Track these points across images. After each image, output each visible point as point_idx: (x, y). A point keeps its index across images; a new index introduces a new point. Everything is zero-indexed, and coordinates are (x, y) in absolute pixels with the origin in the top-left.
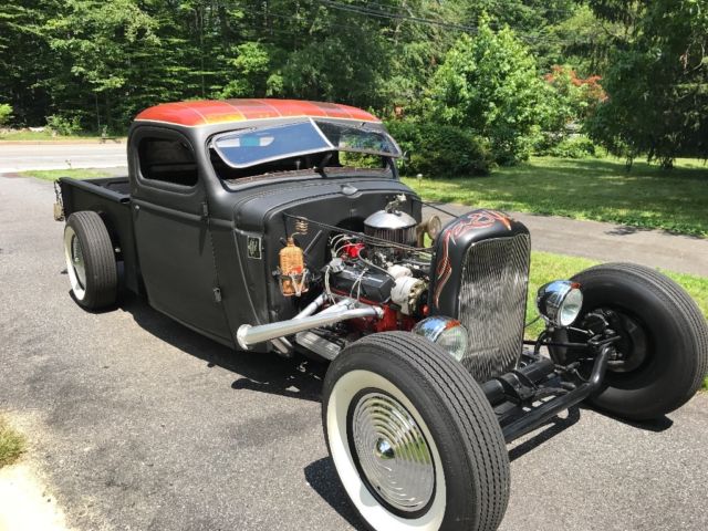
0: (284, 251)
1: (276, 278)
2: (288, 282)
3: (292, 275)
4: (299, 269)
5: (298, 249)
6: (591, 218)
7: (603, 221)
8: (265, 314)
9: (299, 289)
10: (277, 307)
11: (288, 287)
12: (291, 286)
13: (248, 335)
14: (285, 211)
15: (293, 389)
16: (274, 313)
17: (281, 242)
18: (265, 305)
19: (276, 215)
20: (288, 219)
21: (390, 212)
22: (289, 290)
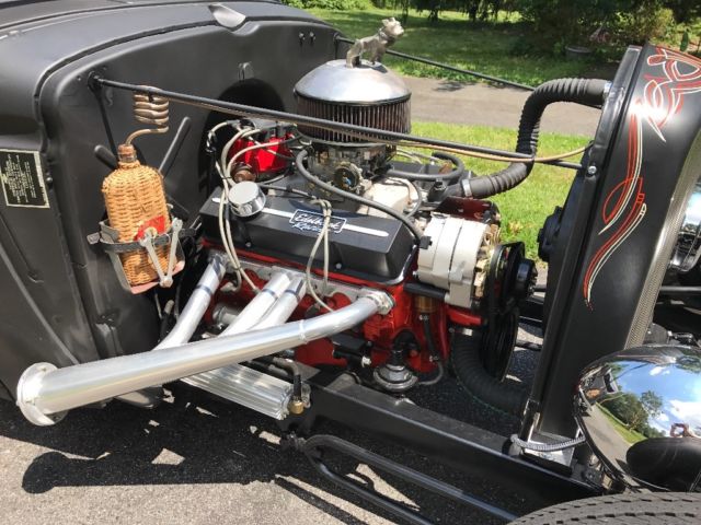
0: (113, 182)
1: (100, 251)
2: (136, 259)
3: (145, 242)
4: (158, 223)
5: (149, 173)
6: (410, 74)
7: (423, 76)
8: (81, 333)
9: (168, 269)
10: (110, 316)
11: (139, 269)
12: (146, 266)
13: (45, 394)
14: (98, 69)
15: (168, 457)
16: (105, 329)
17: (99, 156)
18: (79, 314)
19: (73, 84)
20: (109, 92)
21: (357, 64)
22: (142, 277)
